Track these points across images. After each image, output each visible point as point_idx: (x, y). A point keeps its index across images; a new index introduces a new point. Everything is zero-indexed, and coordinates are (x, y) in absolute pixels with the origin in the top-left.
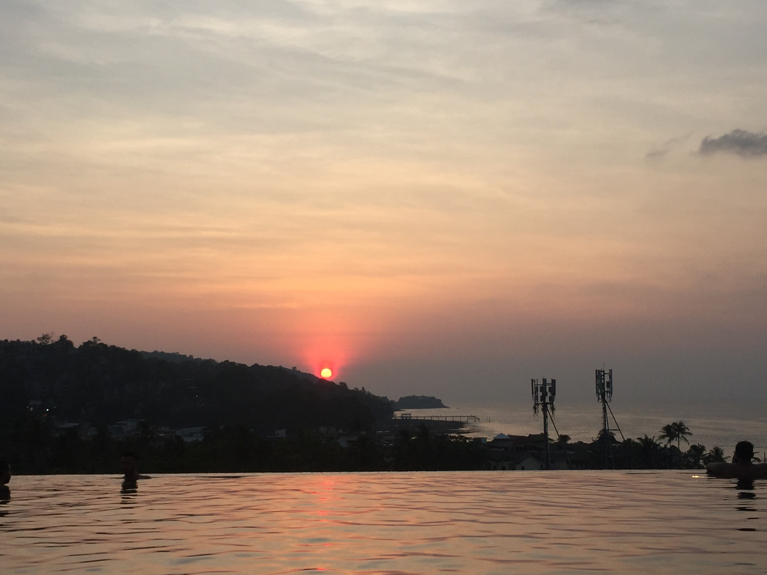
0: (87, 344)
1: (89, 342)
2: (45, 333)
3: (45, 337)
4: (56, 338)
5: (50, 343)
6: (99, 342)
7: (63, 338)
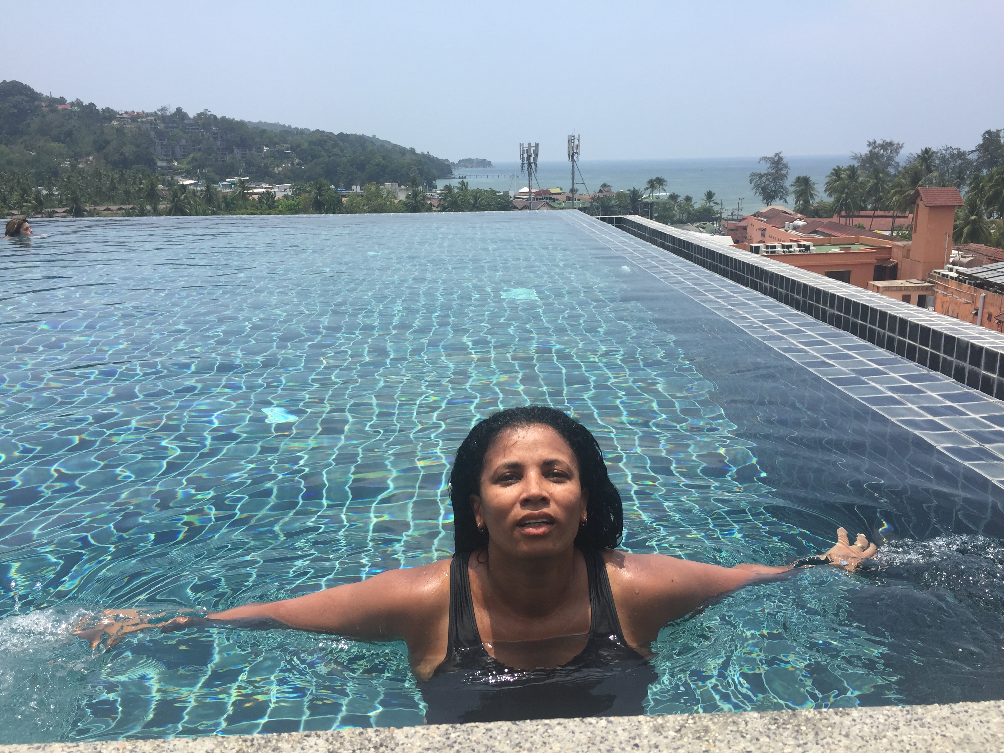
0: (200, 115)
1: (202, 113)
2: (163, 105)
3: (163, 109)
4: (172, 110)
5: (168, 114)
6: (209, 113)
7: (179, 110)
